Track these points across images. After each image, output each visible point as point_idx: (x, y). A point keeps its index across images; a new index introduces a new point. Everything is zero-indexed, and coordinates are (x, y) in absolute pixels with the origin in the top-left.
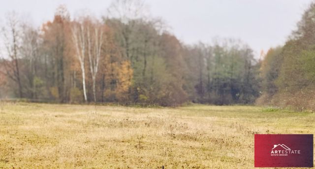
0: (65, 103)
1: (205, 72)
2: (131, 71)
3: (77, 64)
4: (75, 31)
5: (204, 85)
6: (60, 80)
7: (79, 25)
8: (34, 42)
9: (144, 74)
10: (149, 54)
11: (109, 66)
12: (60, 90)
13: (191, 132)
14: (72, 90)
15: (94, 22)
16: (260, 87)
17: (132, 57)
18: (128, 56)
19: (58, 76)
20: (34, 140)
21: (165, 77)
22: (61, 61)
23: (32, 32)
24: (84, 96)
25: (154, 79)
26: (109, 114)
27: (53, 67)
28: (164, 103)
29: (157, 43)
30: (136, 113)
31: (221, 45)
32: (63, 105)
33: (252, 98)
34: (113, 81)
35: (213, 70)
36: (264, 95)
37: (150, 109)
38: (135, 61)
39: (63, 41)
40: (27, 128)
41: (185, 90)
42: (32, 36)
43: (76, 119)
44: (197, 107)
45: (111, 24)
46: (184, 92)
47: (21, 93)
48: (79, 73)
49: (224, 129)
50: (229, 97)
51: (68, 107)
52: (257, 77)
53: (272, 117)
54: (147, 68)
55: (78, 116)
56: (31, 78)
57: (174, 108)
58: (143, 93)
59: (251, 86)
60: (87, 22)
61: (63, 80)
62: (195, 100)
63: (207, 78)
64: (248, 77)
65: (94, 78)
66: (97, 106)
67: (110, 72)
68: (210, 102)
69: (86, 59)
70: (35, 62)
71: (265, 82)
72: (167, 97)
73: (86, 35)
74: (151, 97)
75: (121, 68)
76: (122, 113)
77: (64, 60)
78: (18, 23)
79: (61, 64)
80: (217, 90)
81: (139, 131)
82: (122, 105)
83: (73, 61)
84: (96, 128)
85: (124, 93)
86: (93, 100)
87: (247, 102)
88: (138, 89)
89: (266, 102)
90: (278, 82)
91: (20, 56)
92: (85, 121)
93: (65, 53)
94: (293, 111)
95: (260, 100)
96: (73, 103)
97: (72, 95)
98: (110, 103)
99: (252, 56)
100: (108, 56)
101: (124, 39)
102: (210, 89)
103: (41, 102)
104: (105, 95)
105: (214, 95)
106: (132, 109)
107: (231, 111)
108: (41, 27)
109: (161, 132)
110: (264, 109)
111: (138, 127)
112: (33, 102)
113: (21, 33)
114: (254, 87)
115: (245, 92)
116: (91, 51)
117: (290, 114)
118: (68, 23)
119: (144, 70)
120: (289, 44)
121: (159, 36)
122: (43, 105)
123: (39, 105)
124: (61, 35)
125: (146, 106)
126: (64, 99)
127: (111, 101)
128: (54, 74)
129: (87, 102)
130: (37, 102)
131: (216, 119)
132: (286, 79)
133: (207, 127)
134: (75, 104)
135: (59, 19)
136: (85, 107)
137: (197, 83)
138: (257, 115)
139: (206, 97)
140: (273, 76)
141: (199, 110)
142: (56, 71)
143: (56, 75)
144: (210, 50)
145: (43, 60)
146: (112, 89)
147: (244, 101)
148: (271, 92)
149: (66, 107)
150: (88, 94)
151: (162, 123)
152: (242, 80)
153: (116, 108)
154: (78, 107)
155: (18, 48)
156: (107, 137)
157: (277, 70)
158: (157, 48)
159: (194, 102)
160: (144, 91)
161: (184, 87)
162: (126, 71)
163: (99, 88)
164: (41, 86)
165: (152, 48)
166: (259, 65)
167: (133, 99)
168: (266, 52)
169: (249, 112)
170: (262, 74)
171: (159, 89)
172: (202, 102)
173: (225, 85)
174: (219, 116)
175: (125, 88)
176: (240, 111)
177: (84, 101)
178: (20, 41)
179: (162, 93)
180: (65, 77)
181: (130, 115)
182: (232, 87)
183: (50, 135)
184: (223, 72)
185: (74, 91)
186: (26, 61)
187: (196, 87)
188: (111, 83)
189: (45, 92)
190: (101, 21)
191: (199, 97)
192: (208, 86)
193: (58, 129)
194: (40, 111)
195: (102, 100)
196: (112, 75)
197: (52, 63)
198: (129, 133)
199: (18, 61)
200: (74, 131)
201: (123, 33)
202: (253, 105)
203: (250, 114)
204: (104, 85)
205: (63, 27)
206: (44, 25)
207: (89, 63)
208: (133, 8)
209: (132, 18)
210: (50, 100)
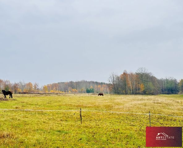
1: (164, 86)
2: (144, 86)
4: (129, 76)
5: (164, 89)
6: (125, 89)
8: (118, 79)
9: (147, 87)
10: (148, 82)
11: (138, 85)
12: (125, 91)
13: (159, 102)
15: (133, 74)
16: (179, 89)
17: (143, 82)
20: (118, 104)
21: (152, 87)
24: (131, 93)
25: (150, 88)
26: (138, 97)
28: (152, 94)
30: (145, 97)
31: (168, 79)
33: (177, 92)
35: (166, 85)
39: (126, 79)
40: (116, 101)
42: (118, 78)
43: (129, 99)
44: (162, 95)
45: (138, 74)
46: (158, 91)
47: (116, 92)
48: (130, 87)
49: (169, 101)
50: (171, 92)
51: (128, 95)
52: (178, 87)
54: (148, 85)
55: (130, 98)
56: (118, 88)
57: (155, 95)
58: (147, 91)
59: (177, 89)
60: (132, 74)
62: (161, 93)
63: (164, 87)
64: (176, 87)
65: (134, 88)
68: (165, 94)
69: (132, 83)
70: (119, 84)
71: (181, 88)
73: (131, 77)
74: (149, 93)
75: (141, 85)
77: (126, 84)
78: (114, 75)
80: (167, 90)
81: (145, 102)
83: (128, 84)
84: (134, 101)
85: (142, 92)
86: (134, 94)
89: (181, 93)
91: (115, 83)
92: (131, 99)
93: (126, 82)
95: (179, 93)
98: (138, 94)
99: (177, 81)
100: (137, 82)
101: (141, 78)
102: (165, 90)
104: (137, 92)
105: (166, 92)
107: (171, 96)
109: (151, 102)
110: (181, 95)
111: (145, 100)
112: (118, 94)
113: (115, 77)
115: (175, 91)
116: (133, 81)
118: (127, 74)
121: (151, 77)
123: (120, 95)
124: (125, 77)
125: (148, 95)
126: (126, 94)
131: (167, 98)
133: (164, 100)
135: (124, 74)
136: (132, 95)
138: (179, 97)
139: (164, 92)
142: (124, 86)
144: (165, 80)
145: (121, 84)
146: (139, 91)
147: (175, 93)
151: (152, 99)
152: (174, 88)
153: (140, 96)
154: (130, 95)
155: (115, 81)
156: (137, 103)
158: (150, 80)
164: (120, 90)
165: (149, 80)
166: (179, 84)
167: (144, 93)
168: (180, 80)
169: (176, 96)
170: (180, 86)
171: (151, 91)
172: (163, 94)
173: (169, 89)
175: (142, 90)
176: (174, 96)
178: (115, 79)
179: (152, 92)
182: (171, 89)
183: (122, 103)
184: (169, 86)
185: (129, 91)
186: (117, 84)
187: (161, 90)
188: (138, 89)
189: (122, 92)
190: (135, 73)
193: (124, 101)
195: (136, 94)
196: (139, 87)
197: (123, 84)
198: (143, 102)
200: (128, 102)
201: (141, 76)
202: (177, 94)
204: (136, 90)
206: (121, 75)
207: (132, 84)
208: (143, 70)
209: (143, 72)
210: (123, 94)
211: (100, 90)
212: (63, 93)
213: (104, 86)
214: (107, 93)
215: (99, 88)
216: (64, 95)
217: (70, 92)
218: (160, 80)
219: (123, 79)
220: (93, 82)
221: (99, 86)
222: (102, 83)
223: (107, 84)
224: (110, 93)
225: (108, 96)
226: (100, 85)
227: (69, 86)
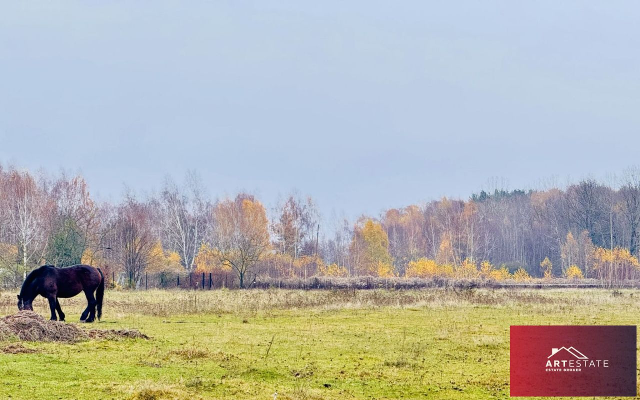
212: (517, 279)
216: (529, 299)
217: (576, 270)
227: (566, 223)
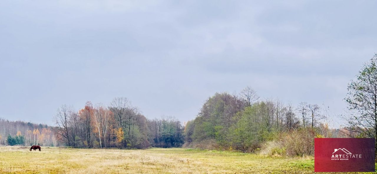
0: (91, 148)
1: (158, 132)
2: (123, 132)
3: (96, 129)
4: (96, 113)
5: (158, 139)
6: (89, 137)
7: (97, 111)
8: (75, 119)
9: (129, 134)
10: (131, 124)
11: (112, 130)
12: (88, 142)
13: (152, 161)
14: (94, 142)
15: (104, 109)
16: (184, 139)
17: (123, 126)
18: (121, 125)
19: (88, 135)
20: (75, 166)
21: (139, 135)
22: (89, 128)
23: (74, 114)
24: (100, 145)
25: (134, 136)
26: (112, 153)
27: (85, 131)
28: (139, 147)
29: (135, 119)
30: (125, 152)
31: (165, 120)
32: (90, 149)
33: (181, 144)
34: (114, 137)
35: (162, 131)
36: (186, 143)
37: (132, 150)
38: (125, 128)
39: (90, 119)
40: (72, 161)
41: (149, 141)
42: (74, 116)
43: (96, 156)
44: (155, 149)
45: (113, 110)
46: (149, 142)
47: (69, 144)
48: (97, 134)
49: (167, 159)
50: (170, 144)
51: (92, 150)
52: (182, 134)
53: (190, 153)
54: (131, 131)
56: (74, 137)
57: (144, 150)
58: (129, 143)
59: (180, 139)
60: (101, 109)
61: (90, 137)
62: (154, 146)
63: (159, 135)
64: (178, 134)
65: (105, 136)
66: (106, 150)
67: (113, 133)
68: (161, 146)
69: (101, 127)
70: (76, 129)
71: (187, 137)
72: (140, 144)
73: (101, 115)
74: (132, 145)
75: (118, 131)
76: (118, 153)
77: (90, 128)
78: (67, 110)
79: (89, 130)
80: (164, 141)
81: (127, 161)
82: (119, 149)
84: (106, 160)
85: (120, 143)
86: (105, 147)
87: (178, 146)
88: (126, 141)
89: (187, 146)
90: (192, 137)
91: (68, 126)
92: (101, 157)
93: (91, 124)
94: (200, 150)
95: (184, 145)
96: (94, 148)
97: (94, 144)
98: (113, 148)
99: (180, 125)
100: (112, 125)
101: (119, 117)
103: (79, 148)
104: (110, 144)
105: (162, 143)
106: (123, 151)
107: (171, 151)
108: (79, 112)
109: (137, 161)
110: (186, 149)
111: (126, 159)
112: (75, 148)
113: (69, 115)
114: (181, 139)
115: (177, 141)
116: (103, 123)
117: (198, 151)
118: (92, 110)
119: (129, 132)
120: (197, 119)
121: (136, 115)
122: (80, 149)
123: (78, 149)
124: (88, 115)
125: (130, 149)
126: (90, 147)
127: (114, 147)
128: (85, 134)
129: (101, 147)
130: (77, 148)
132: (196, 135)
133: (159, 159)
134: (96, 148)
135: (87, 108)
136: (101, 150)
137: (154, 138)
138: (183, 152)
139: (159, 144)
140: (190, 134)
141: (156, 151)
143: (86, 135)
144: (161, 122)
145: (80, 128)
146: (114, 141)
147: (177, 146)
148: (189, 141)
149: (91, 150)
150: (102, 144)
151: (138, 157)
152: (176, 136)
153: (116, 150)
154: (97, 150)
155: (67, 123)
156: (111, 164)
157: (192, 131)
158: (135, 121)
159: (153, 147)
160: (129, 142)
161: (148, 140)
162: (120, 133)
163: (107, 141)
164: (79, 140)
165: (133, 121)
166: (183, 129)
167: (124, 145)
168: (186, 123)
169: (179, 151)
170: (185, 133)
171: (136, 141)
172: (157, 147)
173: (168, 138)
174: (165, 153)
175: (120, 141)
176: (175, 150)
177: (100, 147)
178: (68, 119)
179: (138, 143)
180: (90, 136)
181: (122, 153)
182: (171, 139)
183: (83, 164)
184: (167, 132)
185: (95, 142)
186: (71, 128)
187: (154, 139)
188: (113, 138)
189: (81, 143)
190: (108, 109)
191: (156, 144)
192: (160, 139)
193: (87, 161)
194: (79, 152)
195: (109, 147)
196: (114, 134)
197: (84, 129)
198: (122, 162)
199: (68, 129)
200: (95, 162)
201: (119, 114)
202: (181, 148)
203: (180, 152)
204: (110, 139)
205: (89, 112)
206: (80, 111)
207: (102, 129)
208: (123, 103)
209: (123, 107)
210: (84, 147)
211: (36, 139)
213: (46, 131)
214: (52, 146)
215: (36, 135)
218: (153, 122)
219: (85, 118)
220: (23, 124)
221: (36, 132)
222: (41, 126)
223: (52, 128)
224: (58, 145)
225: (54, 152)
226: (37, 130)
